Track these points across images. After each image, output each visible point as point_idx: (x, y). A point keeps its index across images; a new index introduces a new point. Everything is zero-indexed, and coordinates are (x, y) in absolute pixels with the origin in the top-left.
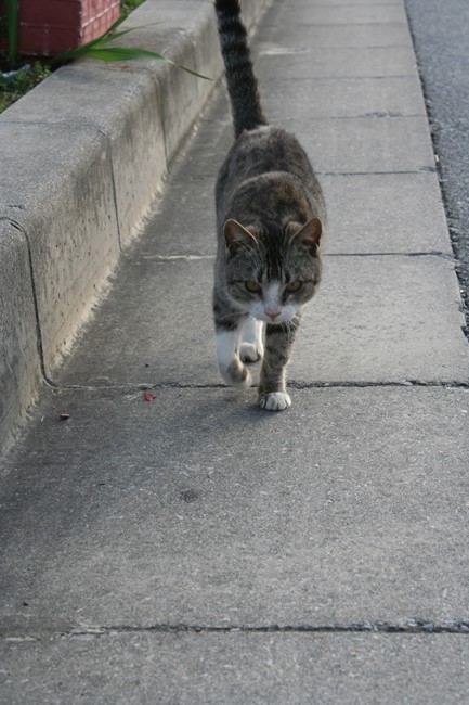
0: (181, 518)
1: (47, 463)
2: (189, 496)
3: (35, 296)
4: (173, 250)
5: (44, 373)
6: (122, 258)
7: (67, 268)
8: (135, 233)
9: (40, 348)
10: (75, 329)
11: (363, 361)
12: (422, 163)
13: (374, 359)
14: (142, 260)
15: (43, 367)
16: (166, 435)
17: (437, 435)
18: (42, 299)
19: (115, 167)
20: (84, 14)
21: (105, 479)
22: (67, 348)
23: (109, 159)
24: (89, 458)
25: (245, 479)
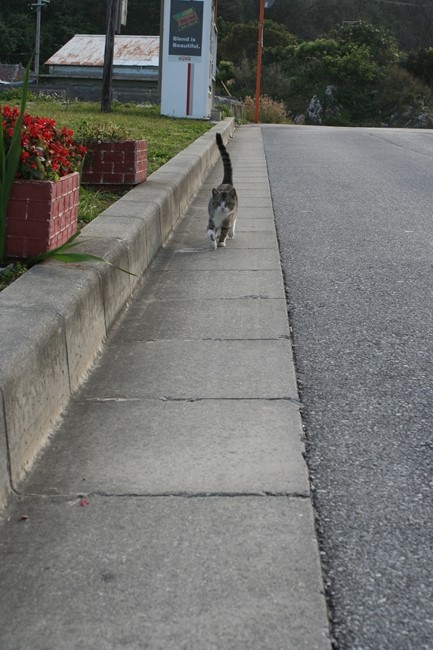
0: (101, 594)
1: (10, 553)
2: (108, 578)
3: (6, 432)
4: (107, 394)
5: (11, 485)
6: (71, 400)
7: (31, 410)
8: (81, 381)
9: (9, 468)
10: (35, 453)
11: (234, 478)
12: (281, 333)
13: (241, 476)
14: (85, 401)
15: (11, 481)
16: (94, 532)
17: (282, 532)
18: (11, 433)
19: (68, 337)
20: (51, 230)
21: (50, 564)
22: (29, 467)
23: (64, 333)
24: (39, 548)
25: (147, 565)
